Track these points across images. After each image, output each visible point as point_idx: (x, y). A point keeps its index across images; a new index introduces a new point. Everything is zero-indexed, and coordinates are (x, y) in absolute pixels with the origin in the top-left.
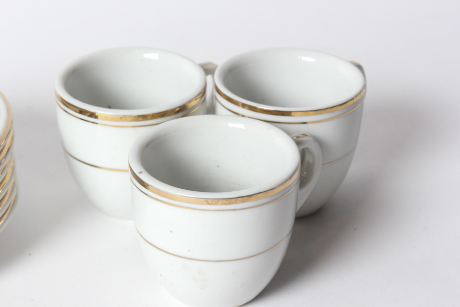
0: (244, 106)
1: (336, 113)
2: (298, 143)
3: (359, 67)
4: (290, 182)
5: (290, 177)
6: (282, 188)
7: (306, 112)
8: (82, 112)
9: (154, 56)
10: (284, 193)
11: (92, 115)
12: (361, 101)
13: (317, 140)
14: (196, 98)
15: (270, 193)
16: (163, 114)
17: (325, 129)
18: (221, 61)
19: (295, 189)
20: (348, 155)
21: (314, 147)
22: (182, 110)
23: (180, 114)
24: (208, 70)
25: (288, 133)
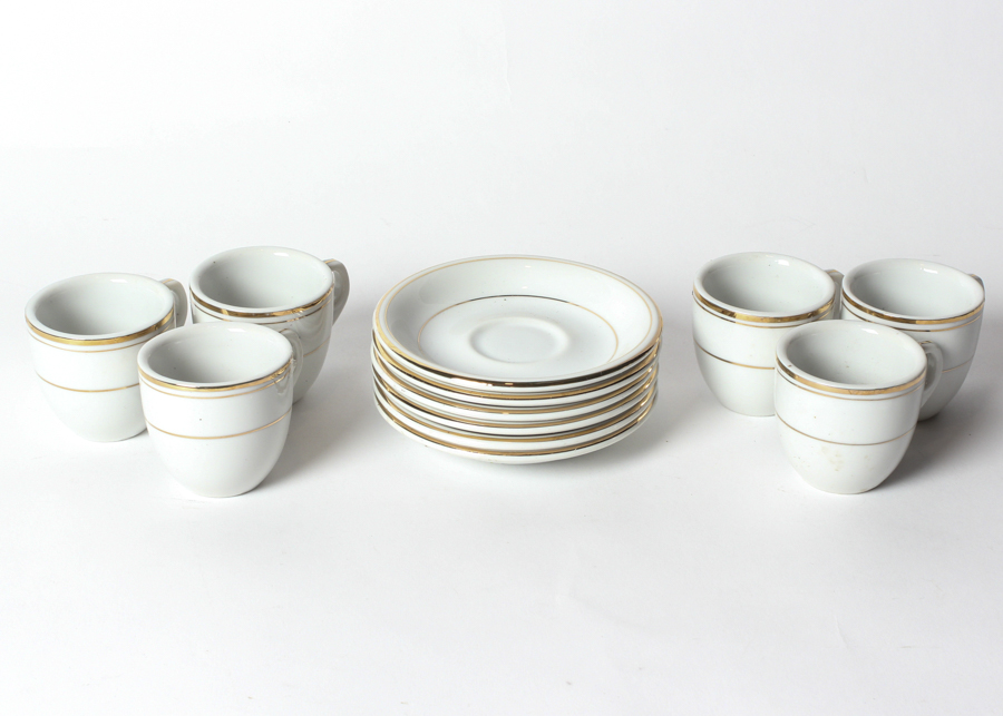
0: (871, 312)
1: (957, 324)
2: (924, 348)
3: (979, 280)
4: (919, 380)
5: (919, 376)
6: (912, 384)
7: (930, 322)
8: (724, 312)
9: (783, 262)
10: (913, 390)
11: (732, 315)
12: (980, 313)
13: (939, 347)
14: (826, 304)
15: (902, 388)
16: (797, 318)
17: (946, 338)
18: (846, 270)
19: (921, 387)
20: (966, 363)
21: (937, 354)
22: (814, 315)
23: (812, 318)
24: (836, 278)
25: (915, 339)
